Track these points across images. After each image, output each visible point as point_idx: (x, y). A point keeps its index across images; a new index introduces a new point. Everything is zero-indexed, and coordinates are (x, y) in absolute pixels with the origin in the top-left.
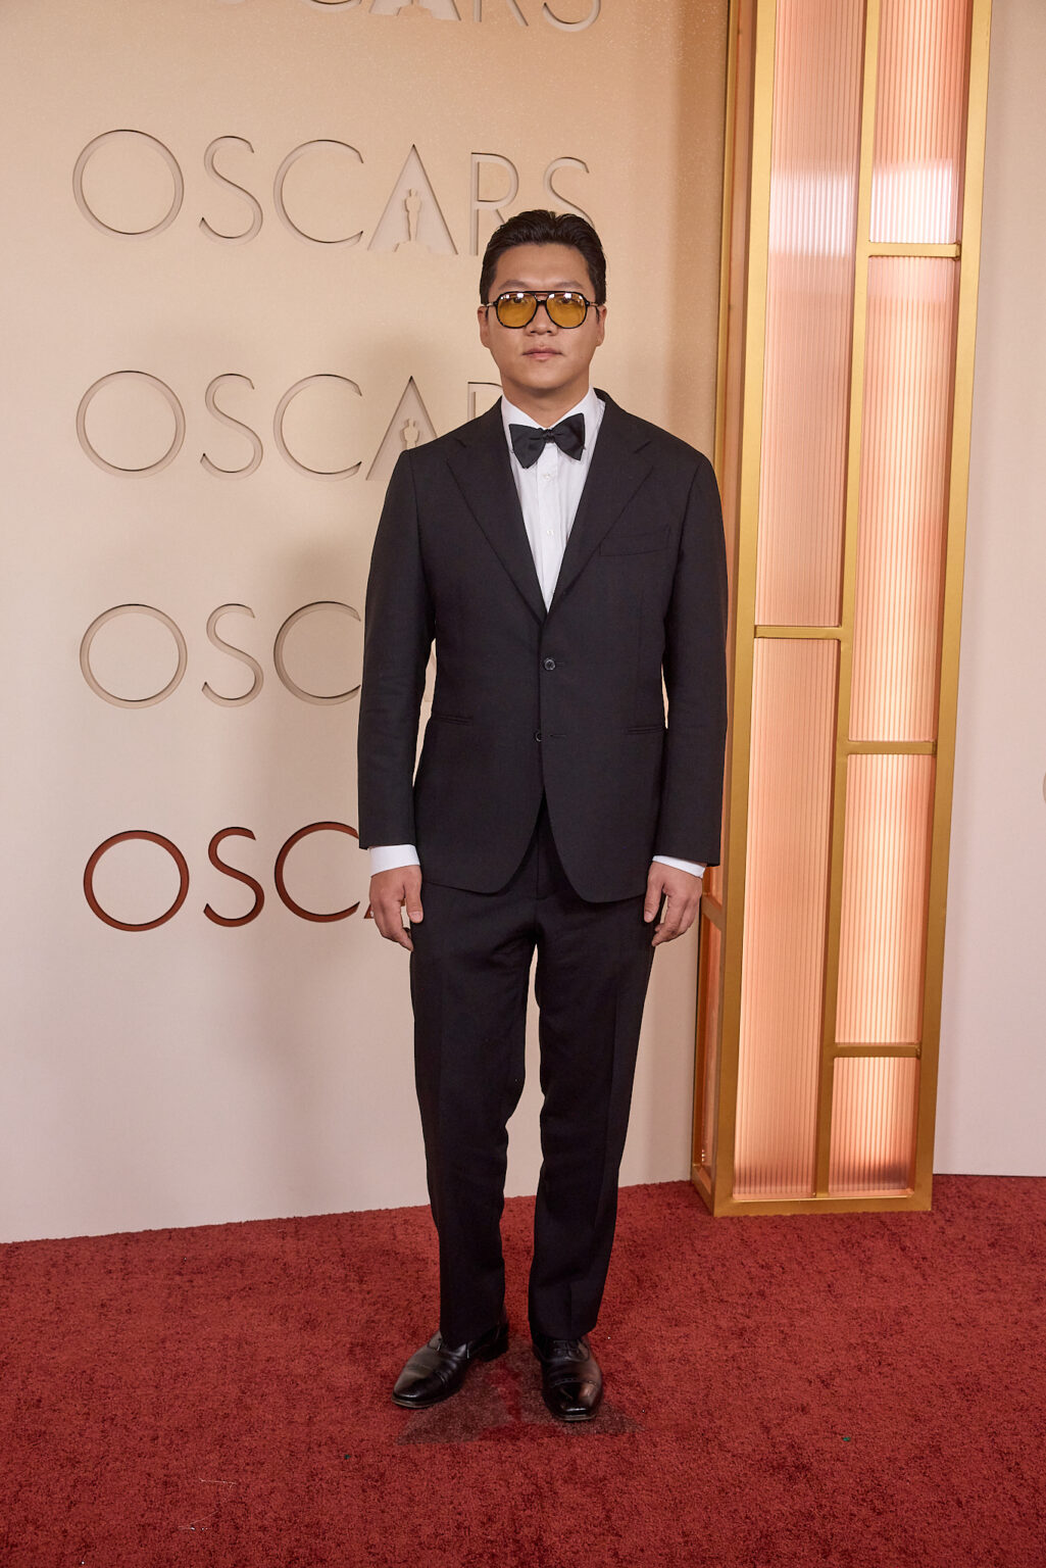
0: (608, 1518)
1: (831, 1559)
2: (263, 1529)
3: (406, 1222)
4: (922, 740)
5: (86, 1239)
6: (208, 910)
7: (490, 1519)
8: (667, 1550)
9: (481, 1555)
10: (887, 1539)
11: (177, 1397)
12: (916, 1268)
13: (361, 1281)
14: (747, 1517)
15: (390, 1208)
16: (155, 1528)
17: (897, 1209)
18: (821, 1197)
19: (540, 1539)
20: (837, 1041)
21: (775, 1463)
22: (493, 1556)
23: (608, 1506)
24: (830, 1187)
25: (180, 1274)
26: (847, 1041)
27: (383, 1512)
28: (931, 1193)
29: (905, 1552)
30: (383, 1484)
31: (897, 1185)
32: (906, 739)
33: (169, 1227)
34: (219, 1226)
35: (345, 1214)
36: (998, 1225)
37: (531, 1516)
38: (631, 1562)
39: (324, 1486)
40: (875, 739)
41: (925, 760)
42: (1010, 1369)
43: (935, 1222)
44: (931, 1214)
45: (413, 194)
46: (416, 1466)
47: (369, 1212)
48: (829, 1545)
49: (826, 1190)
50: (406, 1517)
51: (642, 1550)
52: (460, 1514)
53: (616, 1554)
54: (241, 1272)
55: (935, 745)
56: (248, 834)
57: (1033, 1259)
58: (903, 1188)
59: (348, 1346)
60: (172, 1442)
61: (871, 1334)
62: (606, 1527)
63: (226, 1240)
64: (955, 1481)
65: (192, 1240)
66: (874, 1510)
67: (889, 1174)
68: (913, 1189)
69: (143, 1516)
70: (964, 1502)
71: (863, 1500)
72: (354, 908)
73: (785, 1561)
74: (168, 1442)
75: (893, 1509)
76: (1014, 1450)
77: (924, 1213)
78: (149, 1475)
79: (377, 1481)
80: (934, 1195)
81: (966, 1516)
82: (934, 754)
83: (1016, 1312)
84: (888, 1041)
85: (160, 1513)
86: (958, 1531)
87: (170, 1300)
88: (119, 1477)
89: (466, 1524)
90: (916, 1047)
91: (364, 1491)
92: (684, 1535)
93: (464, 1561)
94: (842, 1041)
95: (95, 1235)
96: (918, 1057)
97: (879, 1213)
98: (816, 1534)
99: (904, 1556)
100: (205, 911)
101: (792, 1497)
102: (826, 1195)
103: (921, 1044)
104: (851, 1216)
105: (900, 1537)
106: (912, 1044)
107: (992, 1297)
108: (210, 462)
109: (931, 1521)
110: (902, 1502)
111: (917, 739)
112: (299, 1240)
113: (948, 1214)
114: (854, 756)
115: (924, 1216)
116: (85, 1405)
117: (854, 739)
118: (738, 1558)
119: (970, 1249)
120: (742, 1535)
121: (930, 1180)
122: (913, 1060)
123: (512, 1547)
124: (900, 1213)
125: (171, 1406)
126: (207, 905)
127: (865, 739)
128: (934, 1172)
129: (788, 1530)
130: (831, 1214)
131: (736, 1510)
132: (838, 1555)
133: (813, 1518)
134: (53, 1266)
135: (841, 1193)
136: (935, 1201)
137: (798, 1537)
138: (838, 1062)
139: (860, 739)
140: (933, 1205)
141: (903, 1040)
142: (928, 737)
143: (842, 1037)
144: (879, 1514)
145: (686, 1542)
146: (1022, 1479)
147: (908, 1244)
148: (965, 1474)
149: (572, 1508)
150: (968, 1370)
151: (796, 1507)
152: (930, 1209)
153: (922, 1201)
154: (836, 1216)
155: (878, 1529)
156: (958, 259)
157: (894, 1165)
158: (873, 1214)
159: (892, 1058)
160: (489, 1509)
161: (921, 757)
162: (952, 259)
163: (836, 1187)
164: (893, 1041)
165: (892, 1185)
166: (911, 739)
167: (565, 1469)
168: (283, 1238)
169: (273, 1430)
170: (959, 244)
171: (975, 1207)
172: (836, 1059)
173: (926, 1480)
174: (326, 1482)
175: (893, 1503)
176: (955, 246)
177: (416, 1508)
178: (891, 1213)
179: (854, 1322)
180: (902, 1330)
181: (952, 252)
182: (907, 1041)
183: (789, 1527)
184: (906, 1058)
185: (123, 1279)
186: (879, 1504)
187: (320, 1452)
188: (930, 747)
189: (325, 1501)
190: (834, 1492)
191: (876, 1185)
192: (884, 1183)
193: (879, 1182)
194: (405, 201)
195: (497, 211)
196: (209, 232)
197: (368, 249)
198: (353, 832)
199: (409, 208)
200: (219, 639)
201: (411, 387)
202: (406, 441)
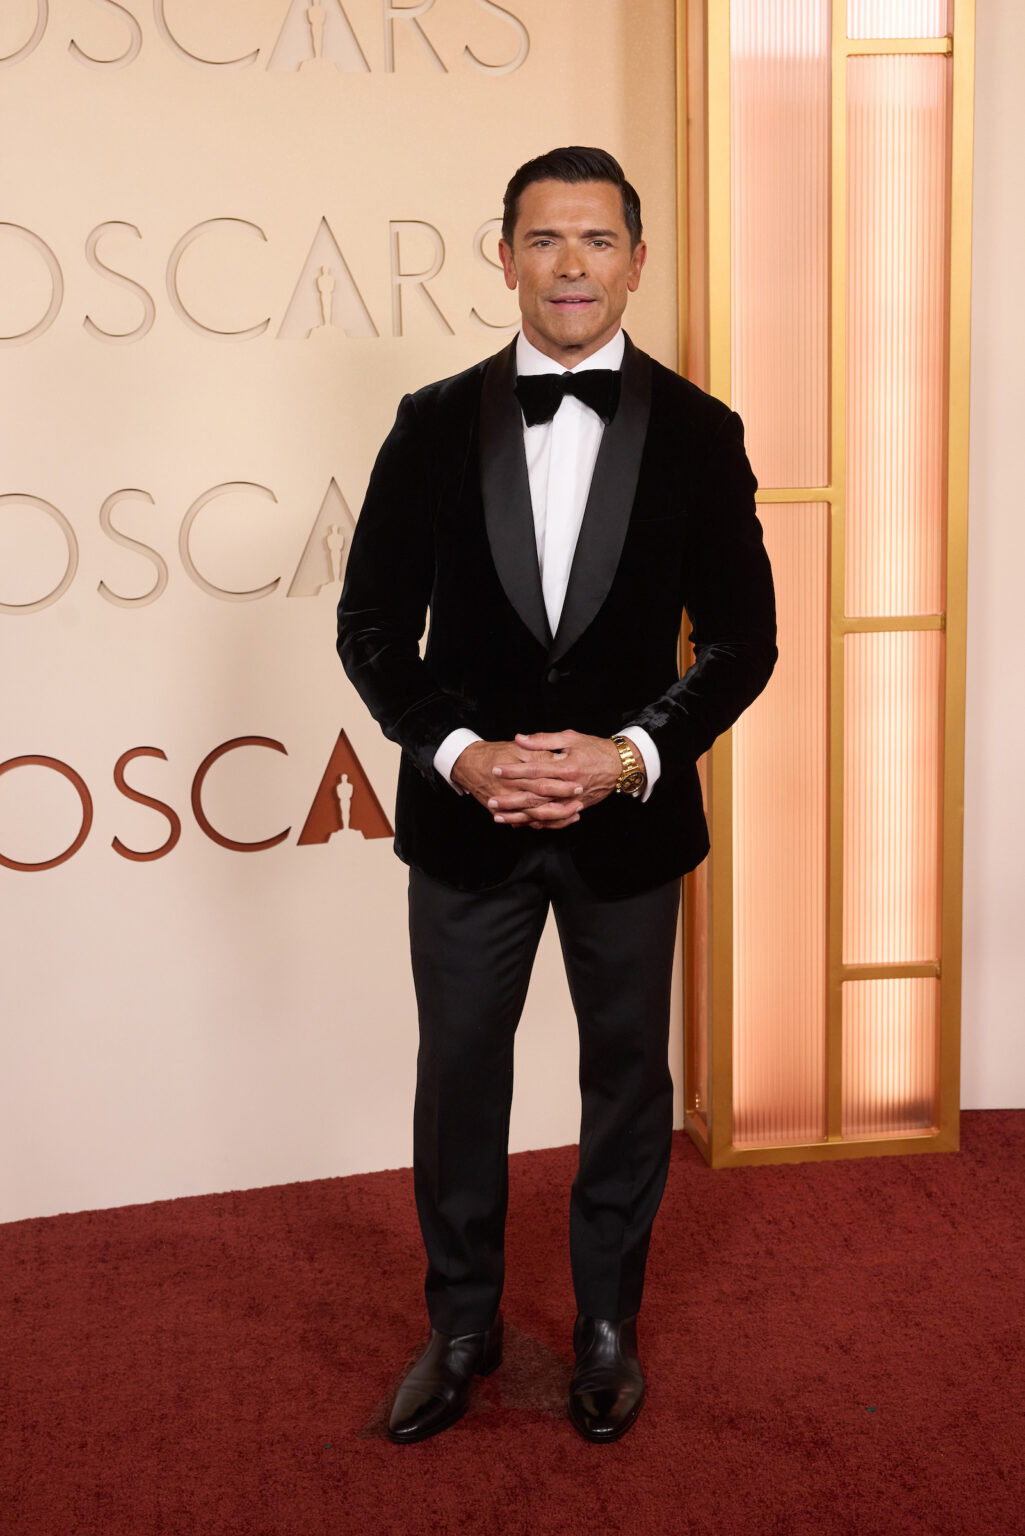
0: (604, 1509)
3: (360, 1190)
4: (929, 613)
6: (117, 844)
7: (469, 1517)
10: (920, 1518)
11: (106, 1399)
12: (944, 1216)
13: (311, 1259)
14: (761, 1501)
17: (921, 1151)
18: (834, 1141)
20: (844, 962)
21: (790, 1440)
23: (603, 1496)
24: (843, 1129)
25: (103, 1261)
26: (856, 962)
27: (347, 1514)
28: (958, 1130)
30: (347, 1483)
31: (919, 1124)
32: (911, 615)
33: (89, 1209)
34: (146, 1205)
35: (290, 1186)
37: (515, 1512)
39: (280, 1488)
40: (875, 615)
41: (934, 637)
43: (964, 1163)
44: (959, 1155)
47: (318, 1182)
48: (854, 1527)
49: (838, 1131)
50: (373, 1518)
52: (435, 1512)
54: (174, 1255)
55: (944, 619)
56: (158, 753)
58: (927, 1127)
59: (300, 1332)
60: (103, 1449)
61: (896, 1291)
62: (602, 1519)
63: (155, 1220)
64: (995, 1449)
65: (116, 1222)
66: (904, 1485)
67: (909, 1113)
68: (938, 1127)
70: (1006, 1473)
71: (892, 1475)
72: (285, 834)
74: (98, 1449)
75: (925, 1483)
77: (952, 1154)
78: (79, 1487)
79: (339, 1481)
80: (962, 1133)
81: (1009, 1488)
82: (943, 629)
84: (903, 960)
85: (93, 1528)
86: (1000, 1504)
87: (93, 1291)
88: (44, 1490)
89: (443, 1523)
90: (937, 965)
91: (325, 1492)
92: (691, 1523)
94: (850, 962)
96: (938, 977)
97: (901, 1157)
98: (840, 1515)
100: (113, 845)
101: (811, 1476)
102: (839, 1138)
103: (940, 962)
104: (868, 1160)
105: (935, 1514)
106: (931, 962)
108: (95, 326)
109: (968, 1495)
110: (936, 1476)
111: (923, 613)
112: (238, 1216)
113: (979, 1155)
114: (851, 635)
115: (952, 1158)
117: (851, 615)
119: (1005, 1192)
121: (956, 1118)
122: (930, 983)
124: (923, 1155)
125: (101, 1408)
126: (116, 838)
127: (863, 615)
128: (962, 1108)
129: (808, 1512)
130: (845, 1160)
131: (748, 1493)
133: (835, 1498)
135: (858, 1136)
136: (964, 1138)
137: (819, 1520)
138: (848, 987)
139: (857, 615)
140: (961, 1145)
141: (920, 959)
142: (934, 609)
143: (851, 958)
144: (910, 1490)
147: (935, 1190)
148: (1007, 1442)
149: (563, 1500)
150: (1006, 1327)
151: (816, 1487)
152: (958, 1150)
153: (947, 1139)
154: (850, 1162)
155: (910, 1507)
156: (949, 54)
157: (916, 1101)
158: (894, 1157)
159: (909, 980)
160: (468, 1505)
161: (929, 633)
162: (944, 54)
163: (849, 1128)
164: (909, 960)
165: (913, 1124)
166: (917, 613)
167: (554, 1456)
168: (220, 1216)
169: (219, 1430)
170: (950, 37)
171: (1009, 1145)
172: (844, 983)
173: (962, 1450)
174: (283, 1485)
175: (925, 1478)
176: (946, 39)
177: (385, 1508)
178: (914, 1156)
179: (875, 1279)
180: (931, 1285)
181: (942, 46)
182: (926, 959)
183: (809, 1509)
184: (925, 979)
185: (38, 1270)
186: (910, 1480)
187: (272, 1451)
188: (938, 621)
189: (281, 1506)
190: (859, 1468)
191: (896, 1125)
192: (905, 1122)
193: (899, 1121)
194: (307, 12)
195: (414, 19)
196: (80, 56)
197: (267, 69)
198: (279, 747)
199: (311, 20)
200: (114, 530)
201: (324, 229)
202: (320, 292)
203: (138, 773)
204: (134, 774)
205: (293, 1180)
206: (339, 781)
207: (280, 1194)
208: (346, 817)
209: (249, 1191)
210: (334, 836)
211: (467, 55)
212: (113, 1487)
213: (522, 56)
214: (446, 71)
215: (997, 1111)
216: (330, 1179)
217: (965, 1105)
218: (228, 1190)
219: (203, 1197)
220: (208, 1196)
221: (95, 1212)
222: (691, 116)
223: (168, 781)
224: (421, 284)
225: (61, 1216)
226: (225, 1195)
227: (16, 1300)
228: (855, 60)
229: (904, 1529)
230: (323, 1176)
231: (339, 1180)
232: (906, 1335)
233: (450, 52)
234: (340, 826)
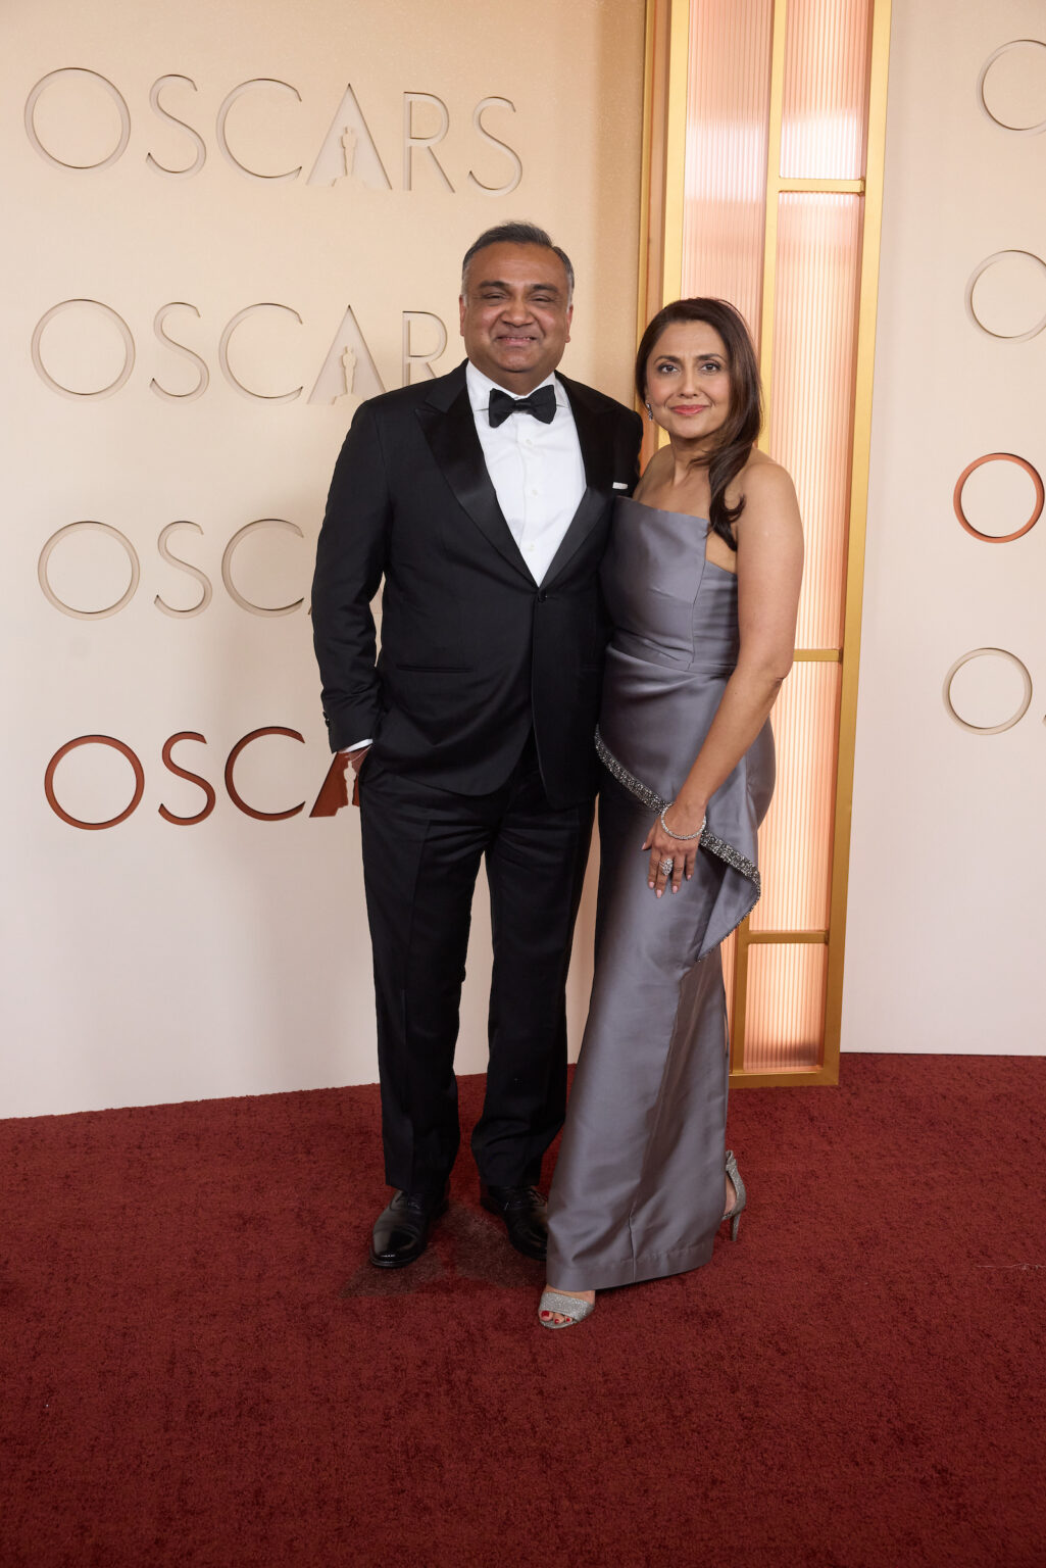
0: (534, 1360)
1: (738, 1394)
2: (215, 1374)
3: (351, 1099)
4: (830, 647)
5: (51, 1118)
6: (163, 810)
7: (425, 1362)
8: (588, 1388)
9: (417, 1395)
10: (790, 1376)
11: (135, 1258)
12: (823, 1136)
13: (308, 1152)
14: (661, 1359)
15: (336, 1087)
16: (114, 1375)
17: (806, 1084)
18: (737, 1073)
19: (470, 1380)
20: (751, 928)
21: (689, 1311)
22: (428, 1395)
23: (534, 1351)
24: (745, 1064)
25: (139, 1147)
26: (760, 929)
27: (326, 1357)
28: (838, 1068)
29: (806, 1387)
30: (326, 1333)
31: (806, 1062)
32: (815, 648)
33: (130, 1105)
34: (176, 1104)
36: (900, 1097)
37: (463, 1360)
38: (554, 1399)
39: (272, 1334)
41: (834, 665)
42: (908, 1225)
43: (841, 1095)
44: (838, 1089)
45: (349, 131)
46: (357, 1316)
47: (317, 1091)
48: (737, 1382)
49: (741, 1066)
50: (347, 1362)
51: (565, 1389)
52: (397, 1358)
53: (541, 1393)
54: (197, 1145)
55: (841, 653)
56: (199, 737)
57: (932, 1128)
58: (813, 1065)
59: (296, 1210)
60: (131, 1299)
61: (780, 1195)
62: (533, 1368)
63: (183, 1117)
64: (854, 1324)
65: (151, 1117)
66: (778, 1350)
67: (799, 1053)
68: (821, 1064)
69: (103, 1364)
70: (861, 1344)
71: (770, 1342)
72: (299, 808)
73: (697, 1396)
74: (127, 1298)
75: (796, 1349)
76: (908, 1297)
77: (832, 1087)
78: (109, 1327)
79: (321, 1331)
80: (841, 1071)
81: (863, 1355)
82: (841, 660)
83: (913, 1175)
84: (798, 928)
85: (119, 1361)
86: (855, 1368)
87: (130, 1171)
88: (81, 1330)
89: (404, 1367)
90: (824, 934)
91: (309, 1339)
92: (604, 1375)
93: (401, 1400)
94: (755, 929)
95: (60, 1114)
96: (826, 943)
97: (790, 1088)
98: (725, 1372)
99: (805, 1390)
100: (159, 811)
101: (704, 1340)
102: (741, 1071)
103: (828, 932)
104: (763, 1090)
105: (803, 1374)
106: (820, 931)
107: (892, 1162)
108: (159, 387)
109: (830, 1359)
110: (805, 1344)
111: (825, 647)
112: (251, 1116)
113: (854, 1088)
115: (831, 1090)
116: (50, 1266)
118: (653, 1394)
119: (873, 1119)
120: (657, 1374)
121: (836, 1060)
122: (821, 946)
123: (445, 1387)
124: (808, 1087)
125: (130, 1265)
126: (162, 805)
128: (842, 1050)
129: (699, 1369)
130: (746, 1089)
131: (653, 1352)
132: (745, 1391)
133: (723, 1358)
134: (20, 1142)
135: (756, 1070)
136: (842, 1076)
137: (709, 1375)
138: (754, 950)
140: (840, 1080)
141: (812, 928)
142: (835, 645)
143: (757, 925)
144: (784, 1354)
145: (606, 1381)
146: (915, 1321)
147: (816, 1114)
148: (864, 1318)
149: (502, 1352)
150: (868, 1226)
151: (708, 1349)
152: (837, 1084)
153: (830, 1076)
154: (750, 1090)
155: (782, 1368)
156: (862, 194)
157: (804, 1043)
158: (785, 1088)
159: (802, 945)
160: (424, 1354)
161: (828, 663)
162: (858, 193)
163: (750, 1064)
164: (803, 928)
165: (802, 1062)
166: (820, 648)
167: (496, 1318)
168: (236, 1115)
169: (226, 1286)
170: (863, 180)
171: (879, 1082)
172: (750, 946)
173: (827, 1323)
174: (274, 1331)
175: (796, 1345)
176: (860, 182)
177: (357, 1354)
178: (801, 1087)
179: (765, 1185)
180: (810, 1191)
181: (857, 187)
182: (817, 928)
183: (701, 1367)
184: (816, 945)
185: (86, 1152)
186: (783, 1346)
187: (268, 1305)
188: (837, 654)
189: (272, 1348)
190: (743, 1335)
191: (788, 1063)
192: (795, 1060)
193: (790, 1059)
194: (342, 138)
195: (429, 148)
196: (155, 167)
197: (307, 183)
198: (297, 736)
199: (345, 145)
200: (170, 555)
201: (349, 313)
202: (344, 367)
203: (182, 753)
204: (179, 753)
205: (297, 1090)
206: (346, 766)
207: (285, 1100)
208: (350, 796)
209: (261, 1096)
210: (340, 810)
211: (471, 178)
212: (137, 1330)
213: (516, 181)
214: (454, 191)
215: (871, 1054)
216: (327, 1089)
217: (845, 1047)
218: (244, 1095)
219: (223, 1100)
220: (227, 1099)
221: (135, 1108)
222: (652, 236)
223: (205, 760)
224: (427, 364)
225: (107, 1110)
226: (242, 1099)
227: (67, 1177)
228: (786, 195)
229: (777, 1385)
230: (322, 1086)
231: (335, 1090)
232: (788, 1230)
233: (457, 176)
234: (346, 803)
